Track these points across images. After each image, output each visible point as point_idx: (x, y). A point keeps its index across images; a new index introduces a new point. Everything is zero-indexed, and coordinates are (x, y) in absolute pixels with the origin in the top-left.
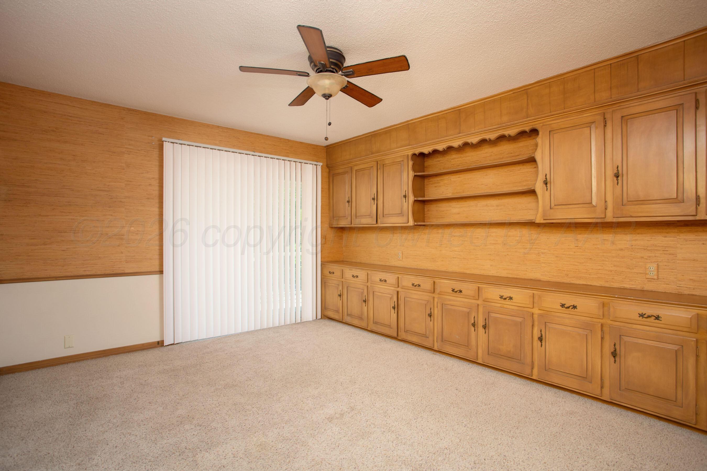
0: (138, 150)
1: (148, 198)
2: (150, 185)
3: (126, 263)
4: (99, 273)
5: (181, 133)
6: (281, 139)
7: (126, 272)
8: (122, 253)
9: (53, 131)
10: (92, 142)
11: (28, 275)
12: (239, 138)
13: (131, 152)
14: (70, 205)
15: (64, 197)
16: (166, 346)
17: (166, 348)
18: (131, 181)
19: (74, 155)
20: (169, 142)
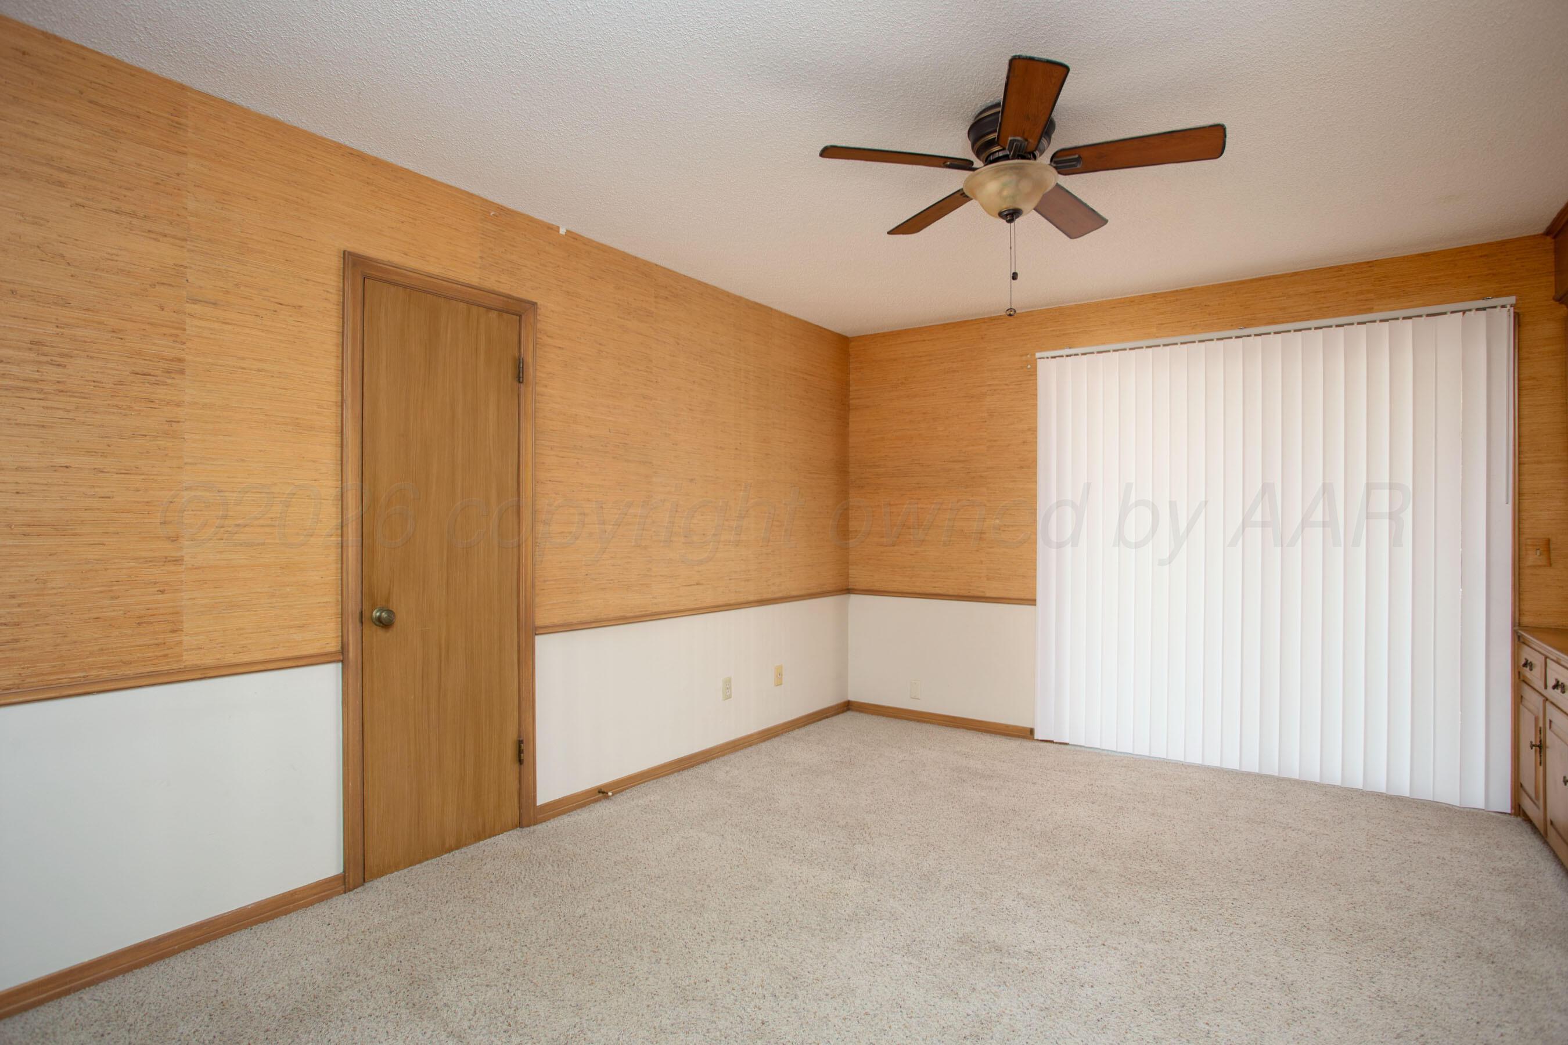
0: (1007, 385)
1: (1022, 467)
2: (1024, 442)
3: (988, 579)
4: (951, 592)
5: (1077, 333)
6: (1338, 269)
7: (988, 595)
8: (981, 562)
9: (902, 383)
10: (945, 388)
11: (877, 586)
12: (1208, 306)
13: (995, 390)
14: (920, 487)
15: (913, 476)
16: (1038, 740)
17: (1037, 744)
18: (995, 441)
19: (924, 413)
20: (1048, 358)
